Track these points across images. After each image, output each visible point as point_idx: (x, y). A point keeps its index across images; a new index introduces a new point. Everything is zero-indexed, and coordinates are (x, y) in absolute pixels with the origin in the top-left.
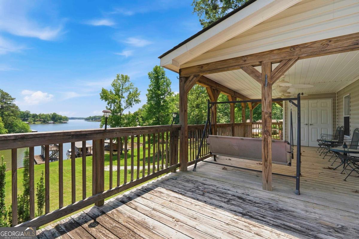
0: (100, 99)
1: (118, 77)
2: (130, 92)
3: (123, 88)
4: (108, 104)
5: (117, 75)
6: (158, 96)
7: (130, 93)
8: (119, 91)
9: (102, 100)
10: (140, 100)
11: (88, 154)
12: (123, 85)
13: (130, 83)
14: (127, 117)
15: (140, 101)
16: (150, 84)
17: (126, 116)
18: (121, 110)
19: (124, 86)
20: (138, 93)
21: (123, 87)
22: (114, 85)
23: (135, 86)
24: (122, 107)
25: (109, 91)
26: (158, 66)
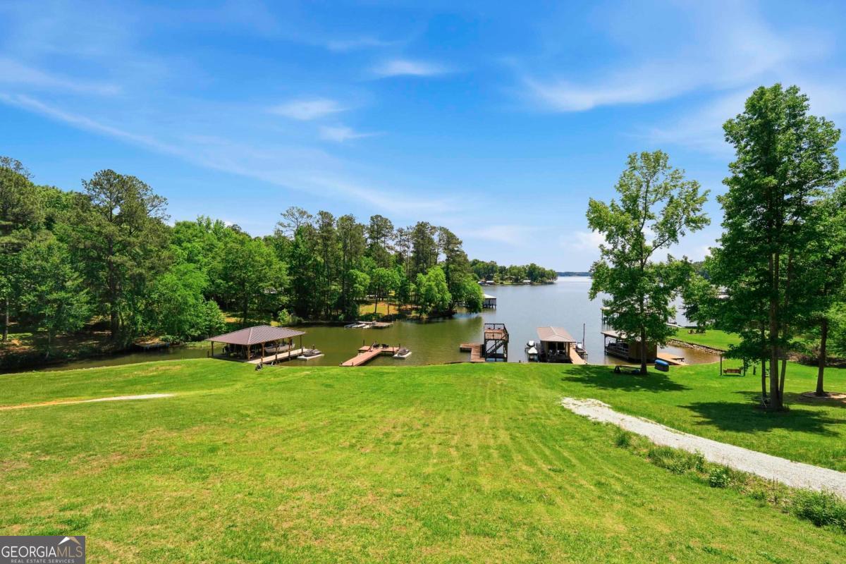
0: (589, 227)
1: (632, 160)
2: (672, 198)
3: (647, 192)
4: (609, 237)
5: (630, 157)
6: (772, 198)
7: (671, 201)
8: (634, 200)
9: (593, 231)
10: (707, 217)
12: (648, 182)
13: (671, 171)
14: (661, 272)
15: (705, 221)
16: (735, 159)
17: (661, 267)
18: (641, 251)
19: (650, 184)
20: (700, 195)
21: (648, 187)
22: (621, 186)
23: (688, 178)
24: (648, 243)
25: (608, 204)
26: (768, 86)
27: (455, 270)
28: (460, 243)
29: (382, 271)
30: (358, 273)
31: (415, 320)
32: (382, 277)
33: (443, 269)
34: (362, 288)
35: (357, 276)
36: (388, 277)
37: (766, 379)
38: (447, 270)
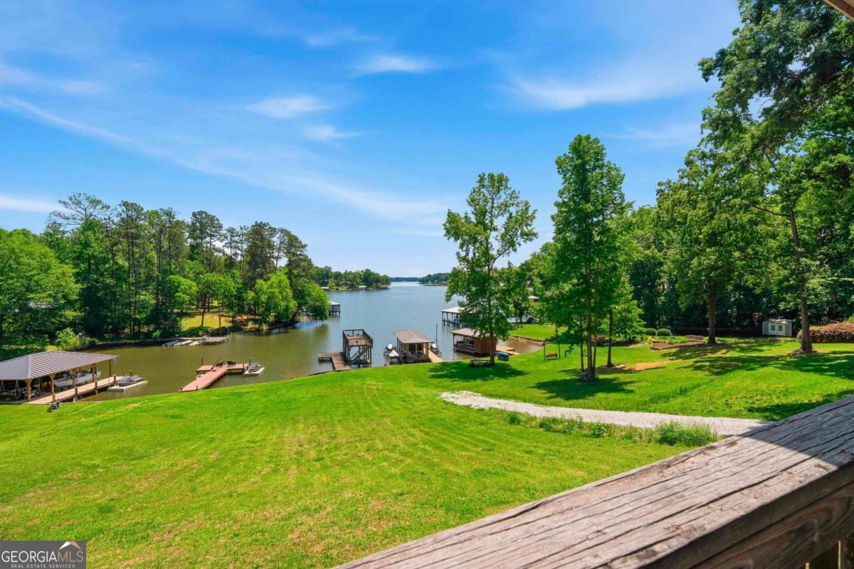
0: (445, 235)
1: (481, 179)
2: (511, 214)
3: (492, 207)
4: (462, 246)
5: (480, 176)
6: (584, 217)
7: (511, 217)
8: (483, 213)
9: (448, 239)
10: (535, 231)
11: (422, 358)
12: (493, 199)
13: (509, 192)
14: (506, 275)
15: (535, 235)
16: (562, 187)
17: (503, 271)
18: (489, 258)
19: (495, 201)
20: (530, 213)
21: (493, 203)
22: (472, 201)
23: (522, 198)
24: (493, 252)
25: (463, 216)
26: (584, 135)
27: (299, 276)
28: (304, 246)
29: (213, 277)
30: (182, 279)
31: (253, 332)
32: (214, 284)
33: (286, 274)
34: (187, 298)
35: (179, 283)
36: (220, 284)
37: (584, 358)
38: (289, 274)
